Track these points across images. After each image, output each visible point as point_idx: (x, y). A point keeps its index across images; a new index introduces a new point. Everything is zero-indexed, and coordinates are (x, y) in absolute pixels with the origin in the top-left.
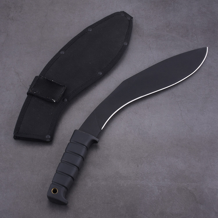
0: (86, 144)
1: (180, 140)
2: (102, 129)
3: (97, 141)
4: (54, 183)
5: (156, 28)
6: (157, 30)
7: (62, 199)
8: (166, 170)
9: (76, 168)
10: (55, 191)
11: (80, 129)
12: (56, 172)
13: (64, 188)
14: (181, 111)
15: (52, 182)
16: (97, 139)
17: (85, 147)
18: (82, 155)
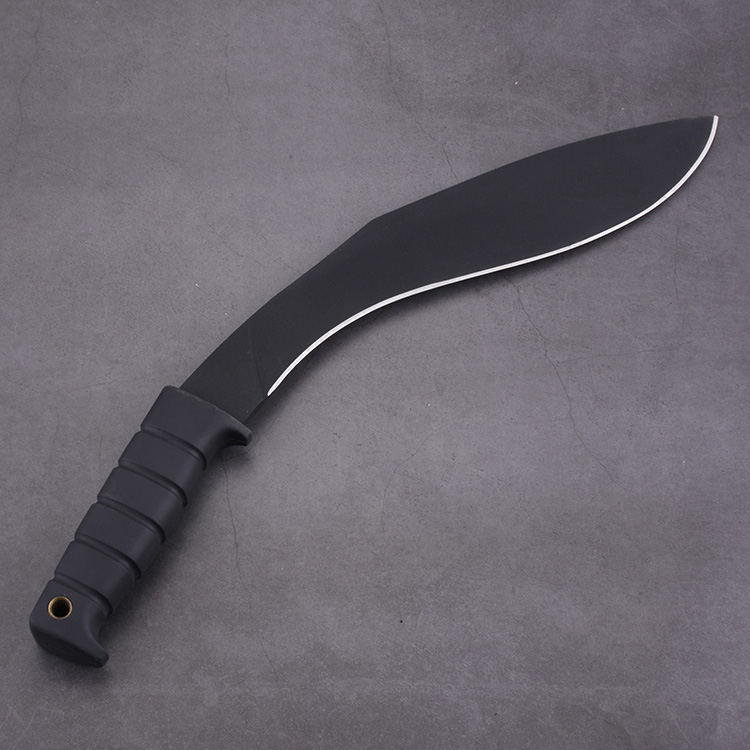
0: (203, 443)
1: (564, 514)
2: (269, 394)
3: (246, 435)
4: (62, 579)
5: (469, 78)
6: (472, 84)
7: (87, 639)
8: (511, 635)
9: (153, 528)
10: (61, 609)
11: (188, 385)
12: (77, 540)
13: (97, 600)
14: (570, 400)
15: (55, 573)
16: (245, 431)
17: (195, 454)
18: (181, 483)
